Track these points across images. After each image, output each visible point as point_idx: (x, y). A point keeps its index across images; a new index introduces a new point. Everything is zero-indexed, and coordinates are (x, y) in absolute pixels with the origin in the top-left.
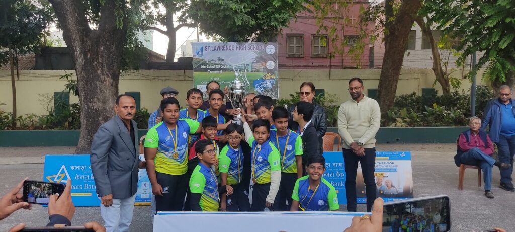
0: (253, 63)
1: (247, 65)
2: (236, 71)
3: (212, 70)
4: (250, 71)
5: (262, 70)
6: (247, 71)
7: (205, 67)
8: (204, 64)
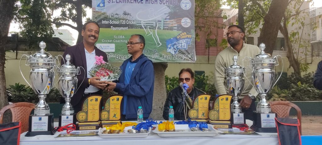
0: (166, 19)
1: (158, 21)
2: (146, 28)
3: (115, 26)
4: (162, 28)
5: (176, 28)
6: (159, 28)
7: (107, 22)
8: (106, 18)
